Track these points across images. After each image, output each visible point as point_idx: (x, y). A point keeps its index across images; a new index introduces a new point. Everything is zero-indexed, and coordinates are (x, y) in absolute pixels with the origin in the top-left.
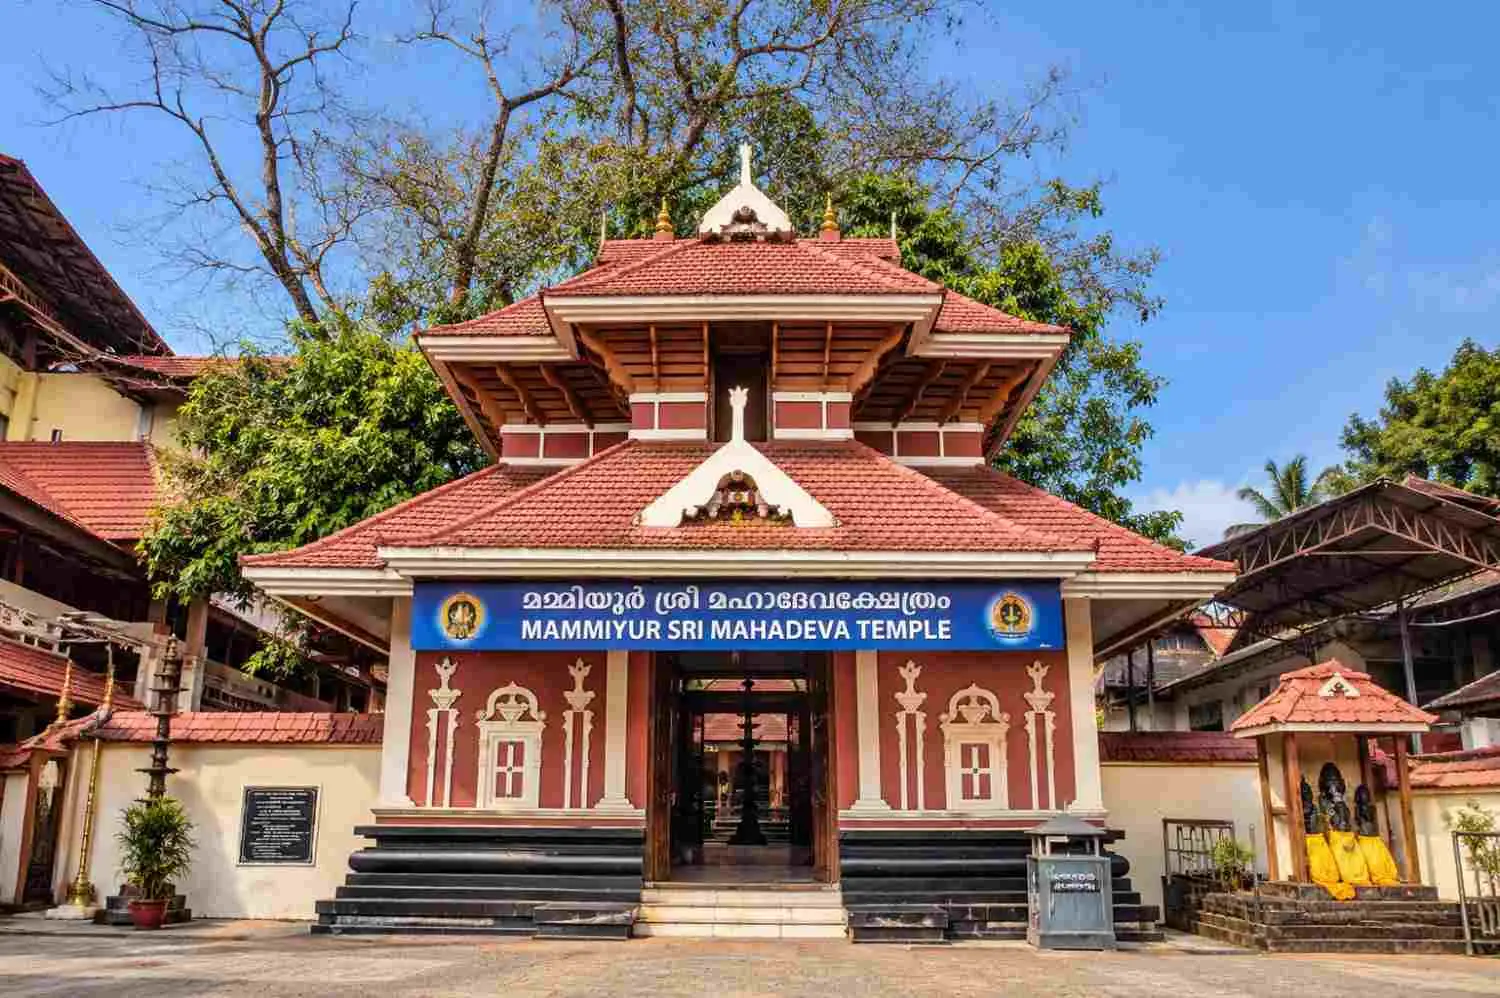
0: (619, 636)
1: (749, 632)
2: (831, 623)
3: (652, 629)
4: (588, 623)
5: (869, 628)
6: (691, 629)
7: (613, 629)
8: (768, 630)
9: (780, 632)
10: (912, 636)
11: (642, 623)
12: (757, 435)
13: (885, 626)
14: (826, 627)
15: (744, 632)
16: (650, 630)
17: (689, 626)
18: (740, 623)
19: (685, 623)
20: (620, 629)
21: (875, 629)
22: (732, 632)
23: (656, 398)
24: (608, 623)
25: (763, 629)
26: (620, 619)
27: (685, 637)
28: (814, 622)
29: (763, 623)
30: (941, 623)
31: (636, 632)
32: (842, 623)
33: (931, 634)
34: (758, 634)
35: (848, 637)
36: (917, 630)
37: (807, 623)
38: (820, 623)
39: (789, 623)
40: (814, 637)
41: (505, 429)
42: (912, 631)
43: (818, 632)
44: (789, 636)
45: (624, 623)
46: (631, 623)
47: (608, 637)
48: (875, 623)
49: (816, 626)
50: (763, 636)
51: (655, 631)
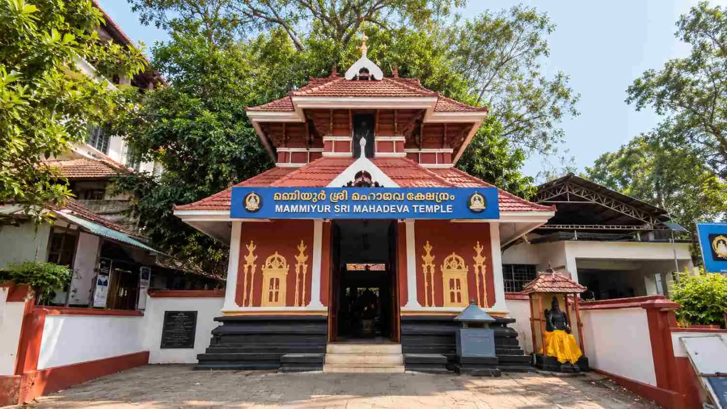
0: (313, 211)
1: (368, 210)
2: (402, 206)
3: (327, 208)
4: (301, 206)
5: (418, 208)
6: (345, 208)
7: (311, 209)
8: (376, 209)
9: (381, 210)
10: (435, 211)
11: (323, 206)
12: (370, 155)
13: (425, 207)
14: (400, 207)
15: (367, 210)
16: (326, 209)
17: (344, 207)
18: (365, 206)
19: (342, 206)
20: (313, 208)
21: (420, 209)
22: (362, 210)
23: (333, 139)
24: (309, 206)
25: (374, 208)
26: (314, 204)
27: (342, 211)
28: (394, 206)
29: (374, 206)
30: (448, 206)
31: (320, 209)
32: (406, 206)
33: (443, 210)
34: (372, 210)
35: (408, 211)
36: (438, 209)
37: (391, 206)
38: (397, 206)
39: (384, 206)
40: (395, 212)
41: (279, 150)
42: (435, 209)
43: (396, 209)
44: (385, 211)
45: (315, 206)
46: (318, 206)
47: (309, 211)
48: (420, 206)
49: (396, 207)
50: (374, 211)
51: (328, 209)
